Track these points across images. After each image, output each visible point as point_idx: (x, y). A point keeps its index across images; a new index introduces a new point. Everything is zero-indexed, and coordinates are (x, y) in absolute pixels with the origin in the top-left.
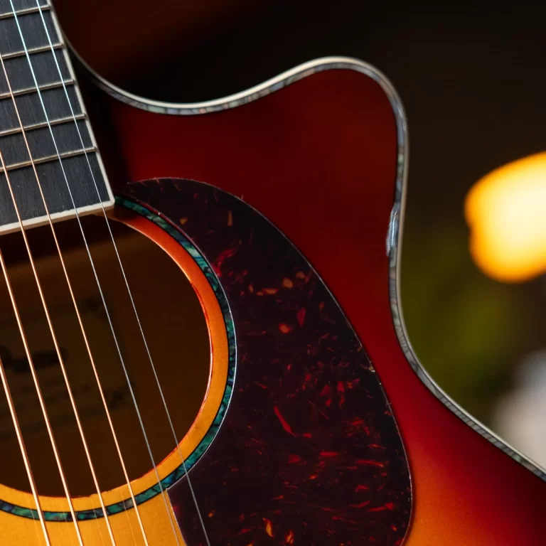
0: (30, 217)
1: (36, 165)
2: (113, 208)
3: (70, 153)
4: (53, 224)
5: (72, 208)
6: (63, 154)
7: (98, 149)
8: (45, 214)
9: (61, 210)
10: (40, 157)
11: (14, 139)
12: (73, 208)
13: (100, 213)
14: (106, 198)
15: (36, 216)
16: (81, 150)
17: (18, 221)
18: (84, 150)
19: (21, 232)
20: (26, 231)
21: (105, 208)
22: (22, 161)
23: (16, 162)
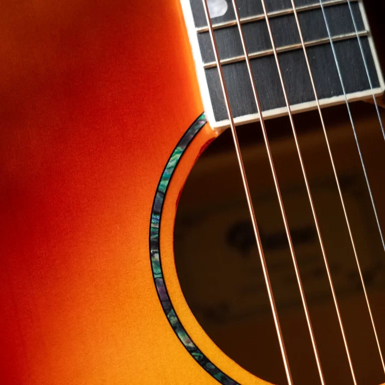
0: (298, 102)
1: (307, 48)
2: (382, 94)
3: (341, 36)
4: (321, 110)
5: (341, 93)
6: (335, 37)
7: (370, 34)
8: (313, 99)
9: (330, 96)
10: (311, 39)
11: (285, 20)
12: (343, 94)
13: (370, 98)
14: (376, 84)
15: (303, 101)
16: (353, 34)
17: (286, 106)
18: (357, 33)
19: (288, 116)
20: (293, 116)
21: (375, 95)
22: (292, 43)
23: (287, 44)
